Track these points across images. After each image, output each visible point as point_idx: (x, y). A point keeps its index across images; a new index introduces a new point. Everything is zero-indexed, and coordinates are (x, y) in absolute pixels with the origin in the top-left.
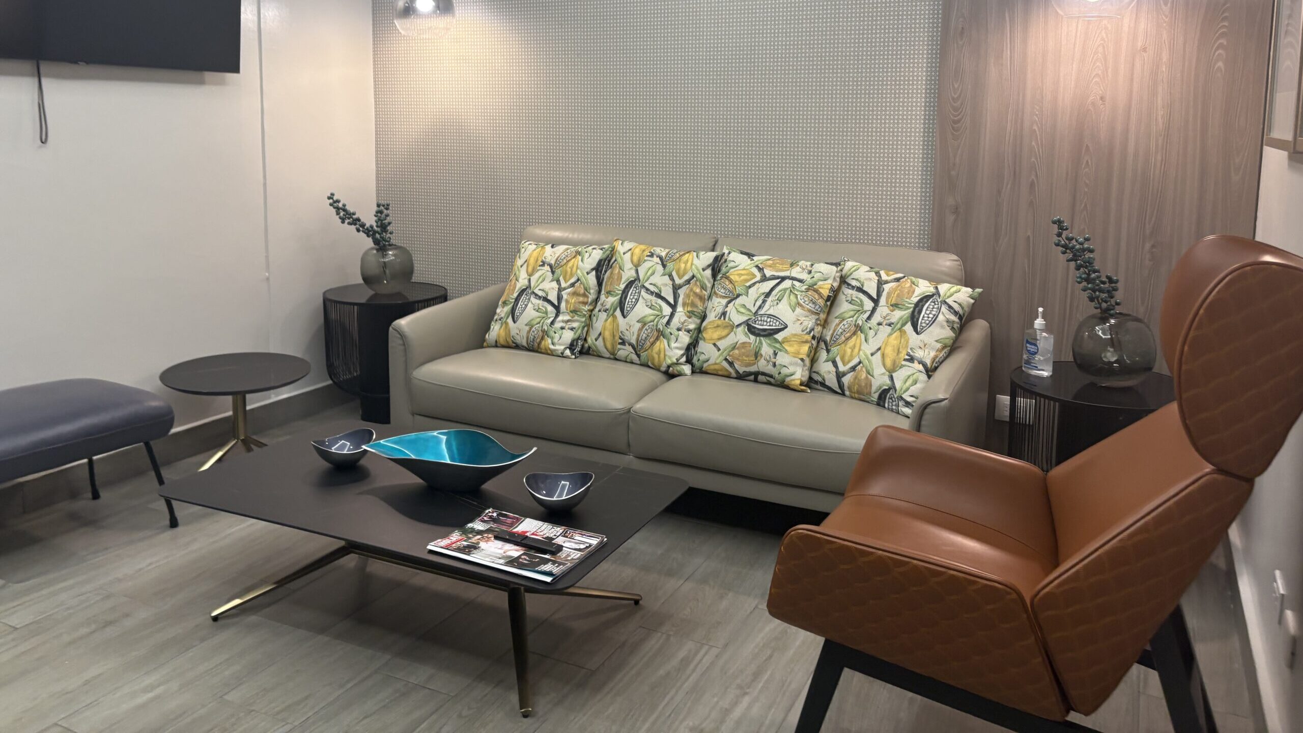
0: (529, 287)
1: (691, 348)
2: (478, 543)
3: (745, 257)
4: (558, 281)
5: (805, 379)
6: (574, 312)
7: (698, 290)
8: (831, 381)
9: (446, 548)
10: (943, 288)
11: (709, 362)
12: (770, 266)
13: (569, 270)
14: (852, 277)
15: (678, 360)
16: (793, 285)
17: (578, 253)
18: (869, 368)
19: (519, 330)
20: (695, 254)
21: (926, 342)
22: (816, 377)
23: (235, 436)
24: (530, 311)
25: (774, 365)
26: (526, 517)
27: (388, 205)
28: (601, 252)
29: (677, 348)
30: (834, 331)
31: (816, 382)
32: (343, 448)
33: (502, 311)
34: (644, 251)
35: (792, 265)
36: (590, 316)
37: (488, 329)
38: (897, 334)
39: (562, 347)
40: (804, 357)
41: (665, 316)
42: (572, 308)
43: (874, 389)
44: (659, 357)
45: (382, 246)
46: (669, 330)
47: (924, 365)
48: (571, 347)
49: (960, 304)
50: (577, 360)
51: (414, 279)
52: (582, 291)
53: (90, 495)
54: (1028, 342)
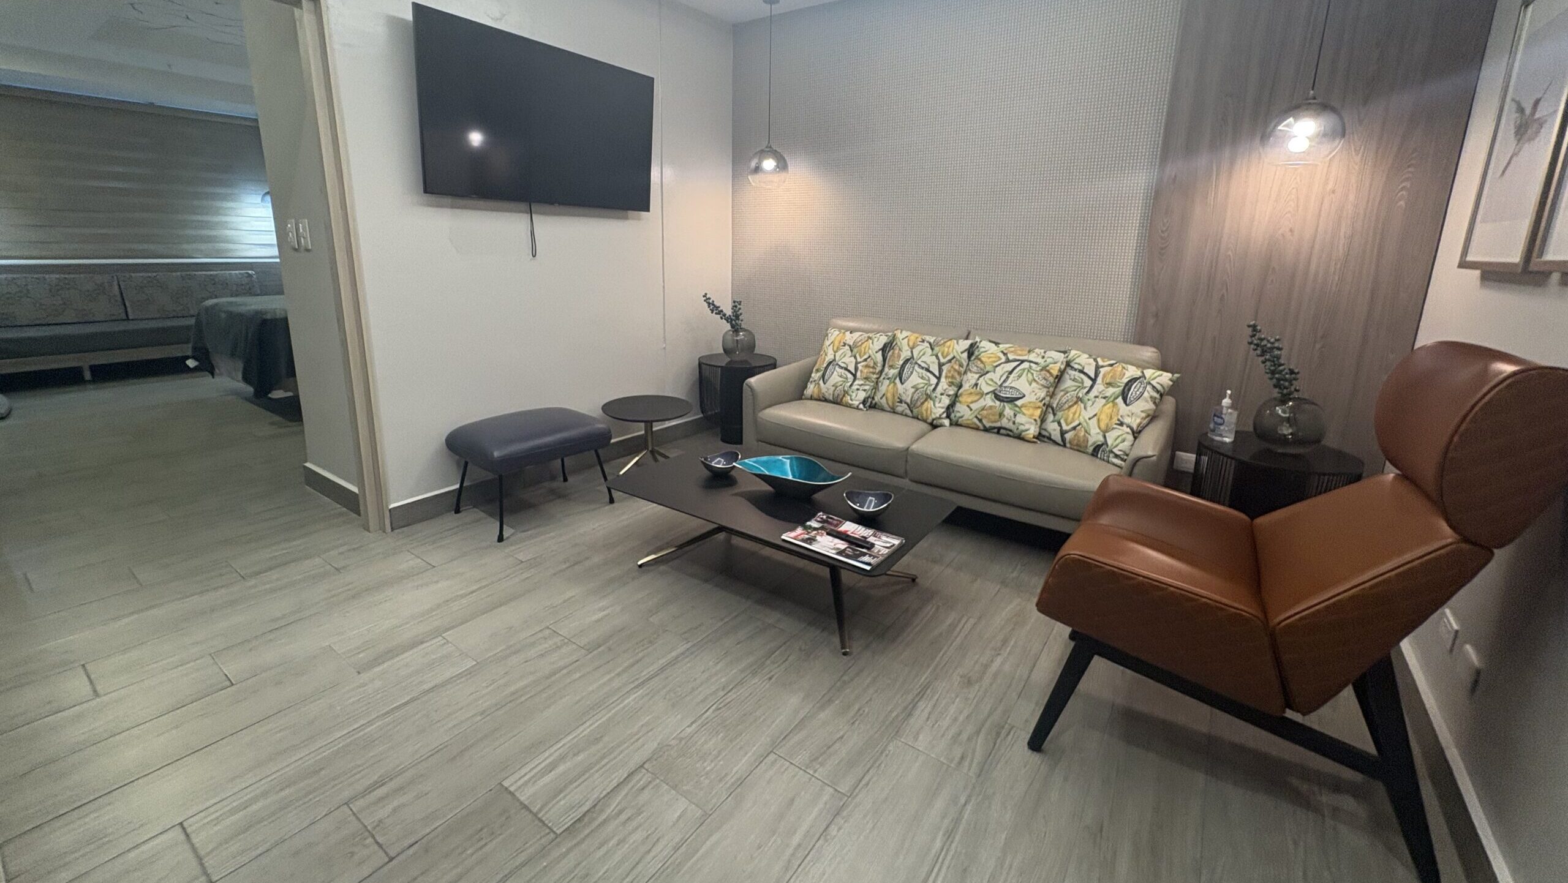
0: (834, 360)
1: (950, 408)
2: (815, 537)
3: (993, 345)
4: (855, 357)
5: (1036, 434)
6: (866, 378)
7: (957, 367)
8: (1056, 436)
9: (795, 538)
10: (1149, 373)
11: (964, 418)
12: (1012, 352)
13: (863, 350)
14: (1075, 361)
15: (940, 415)
16: (1030, 367)
17: (869, 338)
18: (1087, 428)
19: (827, 389)
20: (955, 341)
21: (1133, 412)
22: (1044, 433)
23: (646, 448)
24: (836, 377)
25: (1014, 423)
26: (847, 520)
27: (741, 302)
28: (886, 338)
29: (940, 407)
30: (1060, 400)
31: (1044, 436)
32: (719, 463)
33: (815, 376)
34: (917, 338)
35: (1029, 351)
36: (877, 382)
37: (805, 387)
38: (1111, 404)
39: (857, 403)
40: (1037, 418)
41: (932, 385)
42: (865, 376)
43: (1090, 443)
44: (927, 413)
45: (736, 329)
46: (935, 394)
47: (1132, 429)
48: (864, 402)
49: (1161, 385)
50: (868, 412)
51: (756, 352)
52: (872, 365)
53: (562, 479)
54: (1215, 415)
